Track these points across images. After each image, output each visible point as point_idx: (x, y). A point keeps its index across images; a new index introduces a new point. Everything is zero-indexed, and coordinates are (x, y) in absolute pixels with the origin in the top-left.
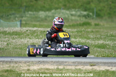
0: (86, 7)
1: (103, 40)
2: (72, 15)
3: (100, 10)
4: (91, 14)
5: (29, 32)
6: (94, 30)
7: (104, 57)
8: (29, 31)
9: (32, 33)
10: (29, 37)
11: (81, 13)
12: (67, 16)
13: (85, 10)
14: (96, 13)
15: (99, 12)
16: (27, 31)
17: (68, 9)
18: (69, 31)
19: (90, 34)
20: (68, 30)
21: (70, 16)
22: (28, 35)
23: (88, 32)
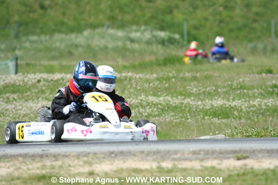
0: (163, 21)
1: (223, 98)
2: (132, 41)
3: (196, 28)
4: (177, 36)
5: (44, 85)
6: (198, 75)
7: (248, 136)
8: (42, 83)
9: (51, 86)
10: (44, 96)
11: (154, 36)
12: (120, 44)
13: (162, 29)
14: (188, 33)
15: (193, 32)
16: (39, 81)
17: (122, 26)
18: (140, 78)
19: (190, 85)
20: (138, 76)
21: (128, 43)
22: (43, 92)
23: (185, 80)
